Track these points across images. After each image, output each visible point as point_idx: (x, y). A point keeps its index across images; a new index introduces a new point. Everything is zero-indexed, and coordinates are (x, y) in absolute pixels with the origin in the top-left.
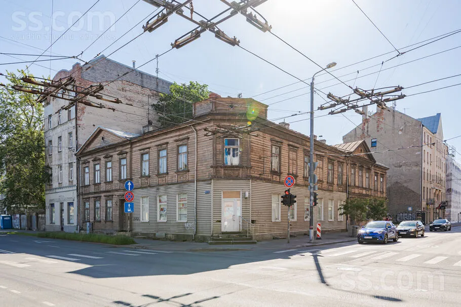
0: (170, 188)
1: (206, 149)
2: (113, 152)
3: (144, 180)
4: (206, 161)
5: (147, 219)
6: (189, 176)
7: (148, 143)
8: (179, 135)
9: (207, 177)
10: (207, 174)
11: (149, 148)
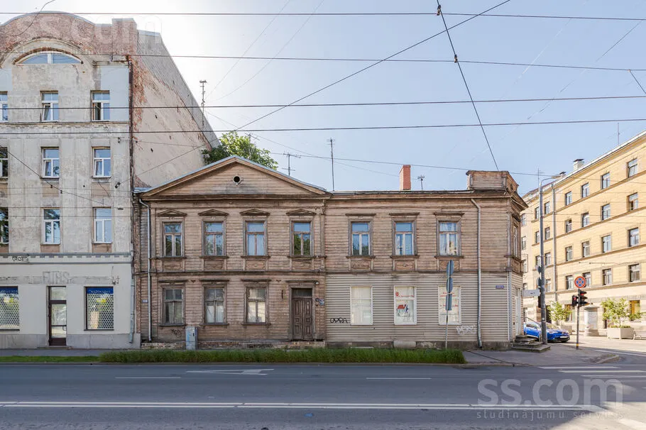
0: (423, 277)
1: (495, 233)
2: (270, 208)
3: (359, 262)
4: (495, 247)
5: (368, 319)
6: (463, 264)
7: (367, 208)
8: (443, 208)
9: (498, 268)
10: (498, 264)
11: (373, 215)
